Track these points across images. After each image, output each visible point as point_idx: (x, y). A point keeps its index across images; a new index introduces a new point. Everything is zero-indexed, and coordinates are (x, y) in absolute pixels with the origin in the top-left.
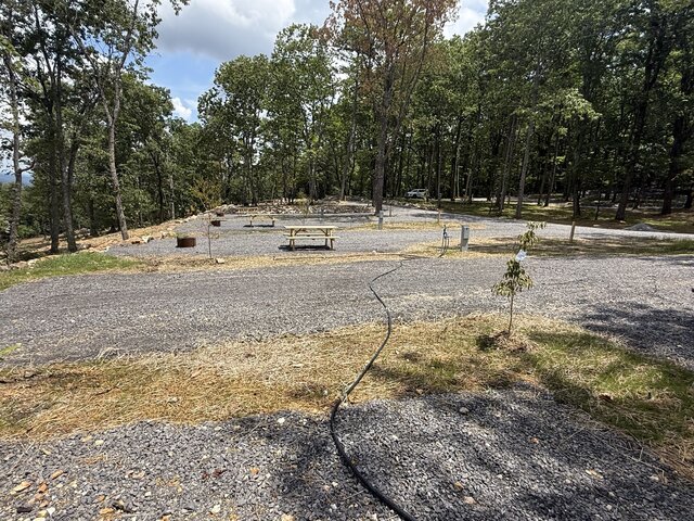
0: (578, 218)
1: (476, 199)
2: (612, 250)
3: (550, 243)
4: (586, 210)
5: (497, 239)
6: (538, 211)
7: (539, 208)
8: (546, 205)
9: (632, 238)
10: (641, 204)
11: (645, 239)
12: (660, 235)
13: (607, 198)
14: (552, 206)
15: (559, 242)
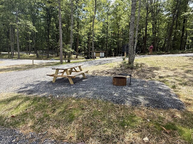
0: (38, 58)
1: (2, 53)
2: (44, 66)
3: (26, 66)
4: (40, 56)
5: (7, 66)
6: (27, 56)
7: (27, 55)
8: (29, 54)
9: (49, 62)
10: (54, 54)
11: (52, 62)
12: (55, 61)
13: (46, 52)
14: (31, 55)
15: (30, 65)
